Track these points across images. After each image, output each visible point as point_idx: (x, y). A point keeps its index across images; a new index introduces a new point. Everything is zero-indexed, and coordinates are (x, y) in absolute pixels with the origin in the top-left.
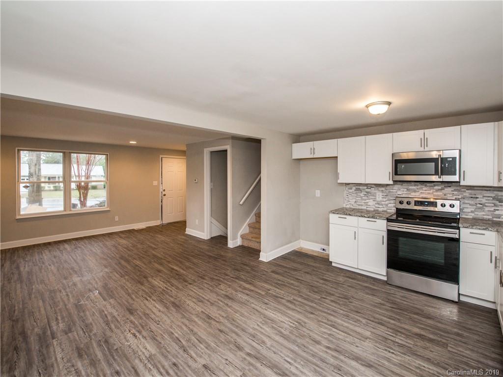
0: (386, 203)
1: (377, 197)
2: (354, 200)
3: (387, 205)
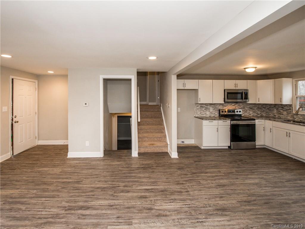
0: (214, 112)
1: (210, 110)
2: (200, 112)
3: (215, 113)
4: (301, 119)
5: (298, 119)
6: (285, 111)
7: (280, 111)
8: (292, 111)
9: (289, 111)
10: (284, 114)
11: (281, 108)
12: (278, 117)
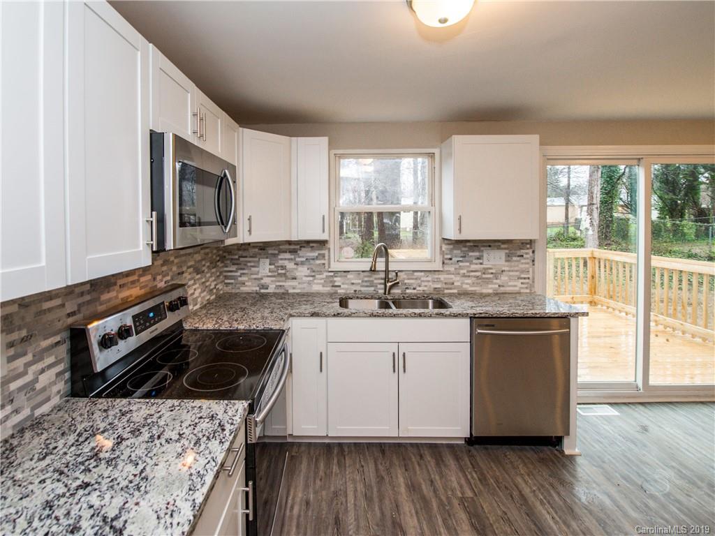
4: (358, 288)
5: (347, 289)
6: (302, 263)
7: (283, 267)
8: (326, 262)
9: (318, 262)
10: (298, 274)
11: (288, 256)
12: (277, 291)
